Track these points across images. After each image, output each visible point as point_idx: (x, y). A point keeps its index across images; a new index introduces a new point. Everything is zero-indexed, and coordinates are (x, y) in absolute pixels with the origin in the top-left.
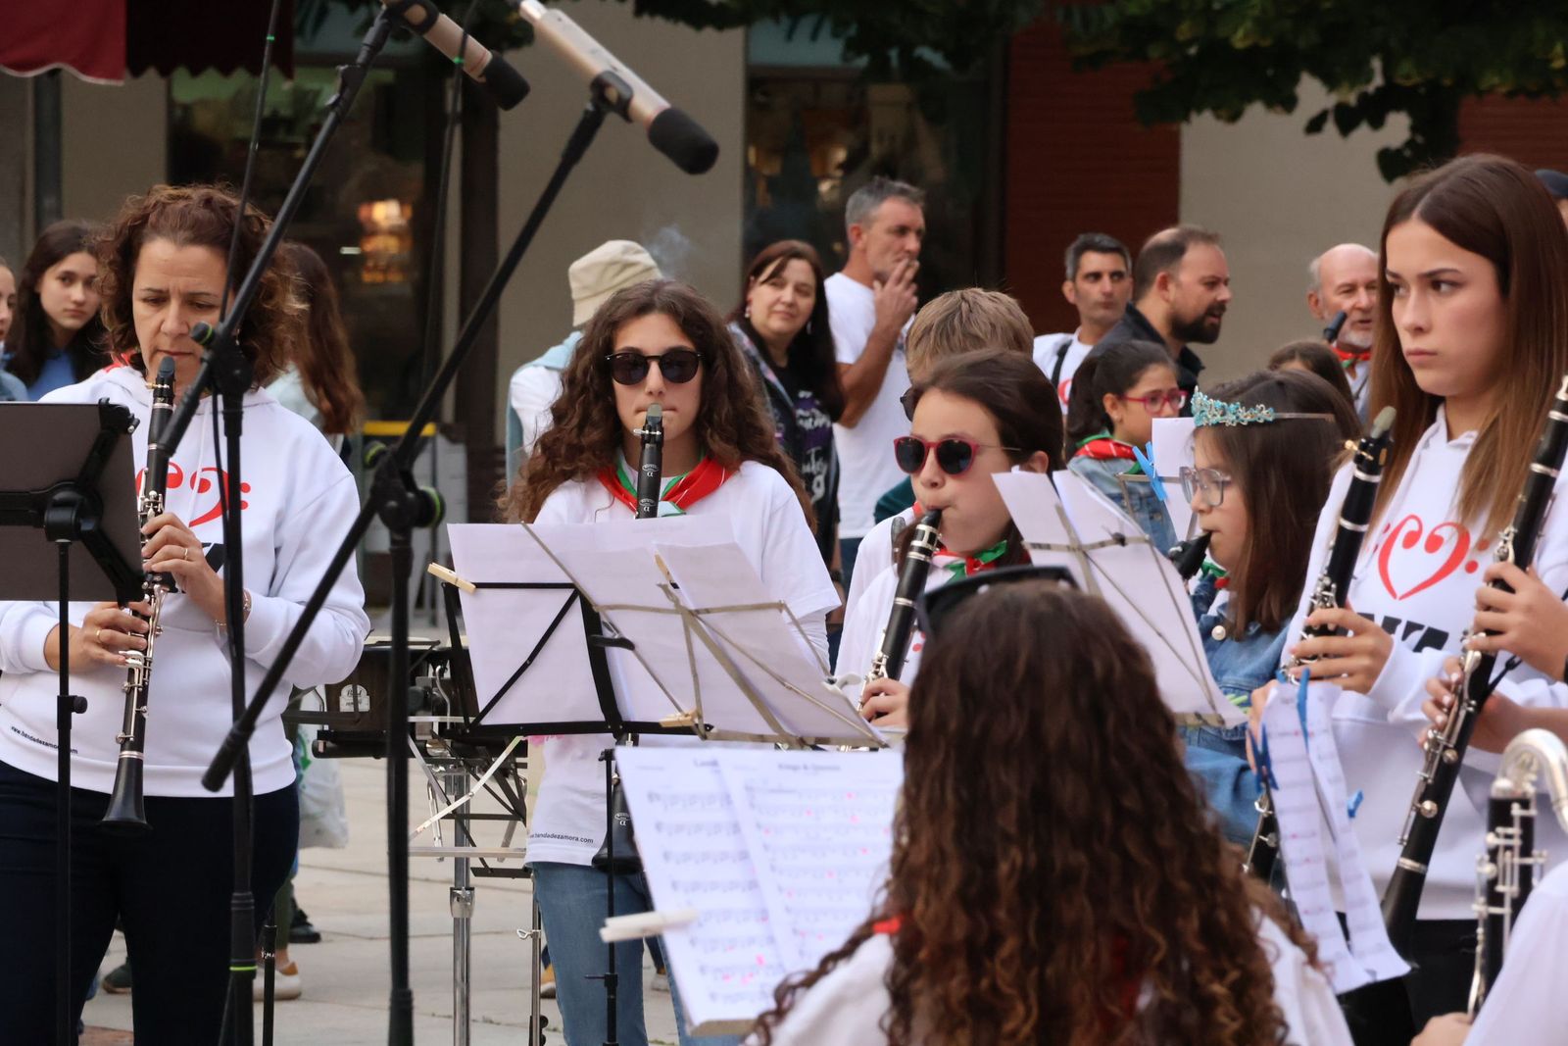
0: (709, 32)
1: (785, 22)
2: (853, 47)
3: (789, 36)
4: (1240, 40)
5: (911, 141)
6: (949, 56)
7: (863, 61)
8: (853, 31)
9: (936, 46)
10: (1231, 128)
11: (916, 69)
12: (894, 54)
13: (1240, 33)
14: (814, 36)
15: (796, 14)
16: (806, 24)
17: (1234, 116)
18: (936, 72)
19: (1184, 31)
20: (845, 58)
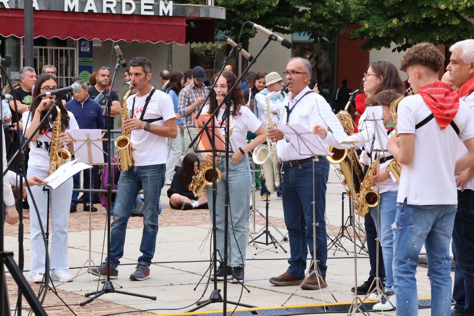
0: (286, 34)
1: (299, 33)
2: (311, 37)
3: (299, 35)
4: (380, 36)
5: (321, 54)
6: (328, 39)
7: (313, 40)
8: (311, 34)
9: (326, 37)
10: (379, 51)
11: (322, 41)
12: (319, 38)
13: (380, 35)
14: (304, 35)
15: (301, 31)
16: (302, 33)
17: (379, 49)
18: (326, 41)
19: (370, 34)
20: (309, 39)
